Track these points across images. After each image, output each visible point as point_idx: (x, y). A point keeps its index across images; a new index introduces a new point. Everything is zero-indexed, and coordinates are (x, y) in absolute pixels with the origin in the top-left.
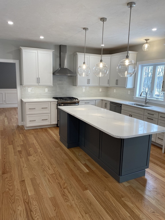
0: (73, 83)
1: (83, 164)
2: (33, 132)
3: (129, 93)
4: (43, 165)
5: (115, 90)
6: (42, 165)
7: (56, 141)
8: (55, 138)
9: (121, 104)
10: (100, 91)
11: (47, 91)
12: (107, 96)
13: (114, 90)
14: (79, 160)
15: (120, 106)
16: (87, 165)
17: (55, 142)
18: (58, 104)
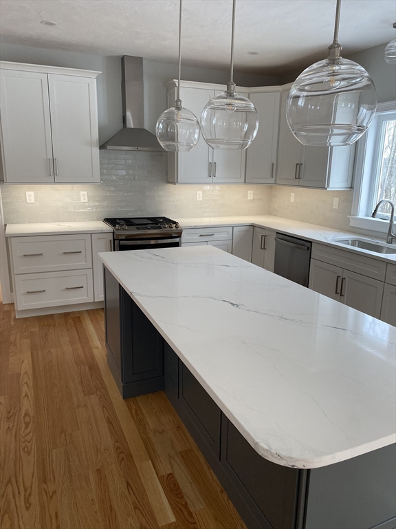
0: (167, 174)
1: (161, 479)
2: (33, 330)
3: (336, 206)
4: (13, 481)
5: (293, 194)
6: (9, 481)
7: (93, 368)
8: (95, 352)
9: (311, 242)
10: (249, 198)
11: (86, 200)
12: (269, 212)
13: (290, 195)
14: (152, 455)
15: (308, 249)
16: (176, 484)
17: (90, 368)
18: (114, 240)
